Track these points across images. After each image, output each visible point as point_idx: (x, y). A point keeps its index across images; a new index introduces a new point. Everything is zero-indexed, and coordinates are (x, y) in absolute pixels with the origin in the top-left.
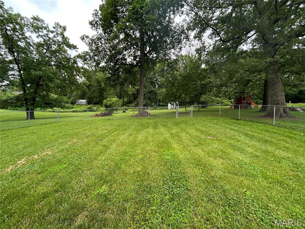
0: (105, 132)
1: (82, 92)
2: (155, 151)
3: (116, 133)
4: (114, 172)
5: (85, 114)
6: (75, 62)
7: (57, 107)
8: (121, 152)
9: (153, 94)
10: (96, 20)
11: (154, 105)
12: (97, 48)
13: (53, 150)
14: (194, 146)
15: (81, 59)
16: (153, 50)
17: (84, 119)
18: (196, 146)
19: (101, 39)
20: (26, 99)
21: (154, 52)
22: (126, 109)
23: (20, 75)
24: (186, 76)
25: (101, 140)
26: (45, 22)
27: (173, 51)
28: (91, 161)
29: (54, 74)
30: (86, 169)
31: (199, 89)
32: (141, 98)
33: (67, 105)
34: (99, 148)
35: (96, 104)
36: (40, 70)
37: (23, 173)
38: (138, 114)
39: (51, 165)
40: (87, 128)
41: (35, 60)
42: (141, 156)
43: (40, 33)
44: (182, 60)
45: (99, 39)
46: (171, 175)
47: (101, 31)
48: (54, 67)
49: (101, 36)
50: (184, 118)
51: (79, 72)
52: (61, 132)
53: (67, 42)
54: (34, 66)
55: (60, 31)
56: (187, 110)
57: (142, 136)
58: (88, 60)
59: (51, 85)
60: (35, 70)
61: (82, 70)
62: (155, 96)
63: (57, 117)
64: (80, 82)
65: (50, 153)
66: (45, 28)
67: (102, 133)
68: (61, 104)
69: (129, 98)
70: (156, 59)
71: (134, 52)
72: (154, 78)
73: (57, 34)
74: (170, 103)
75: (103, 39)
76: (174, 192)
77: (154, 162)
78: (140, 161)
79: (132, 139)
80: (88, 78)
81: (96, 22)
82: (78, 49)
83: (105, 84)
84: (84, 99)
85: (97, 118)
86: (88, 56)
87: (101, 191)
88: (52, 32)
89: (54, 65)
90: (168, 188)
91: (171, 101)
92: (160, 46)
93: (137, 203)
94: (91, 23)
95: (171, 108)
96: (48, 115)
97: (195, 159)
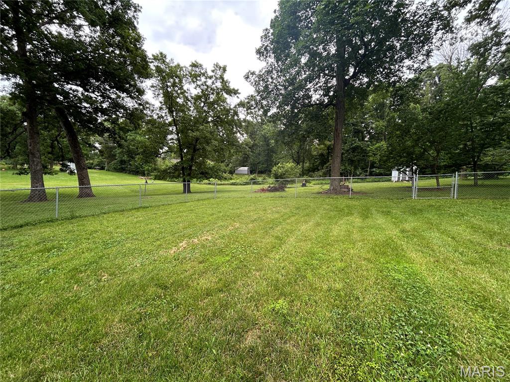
0: (277, 216)
1: (244, 156)
2: (369, 260)
3: (293, 219)
4: (296, 282)
5: (247, 188)
6: (236, 113)
7: (213, 178)
8: (304, 251)
9: (358, 153)
10: (266, 45)
11: (361, 173)
12: (266, 87)
13: (213, 234)
14: (466, 263)
15: (244, 108)
16: (361, 71)
17: (246, 196)
18: (473, 264)
19: (272, 72)
20: (183, 169)
21: (364, 75)
22: (306, 181)
23: (178, 140)
24: (440, 112)
25: (271, 228)
26: (204, 67)
27: (407, 62)
28: (259, 257)
29: (211, 133)
30: (254, 268)
31: (477, 137)
32: (336, 162)
33: (225, 175)
34: (269, 240)
35: (261, 172)
36: (197, 130)
37: (185, 258)
38: (329, 190)
39: (212, 254)
40: (252, 208)
41: (192, 118)
42: (340, 265)
43: (199, 83)
44: (431, 77)
45: (269, 72)
46: (408, 312)
47: (272, 60)
48: (211, 124)
49: (272, 67)
50: (433, 201)
51: (241, 126)
52: (220, 212)
53: (227, 87)
54: (191, 126)
55: (219, 74)
56: (440, 184)
57: (339, 228)
58: (253, 108)
59: (209, 148)
60: (192, 130)
61: (243, 124)
62: (364, 156)
63: (214, 192)
64: (241, 142)
65: (210, 238)
66: (204, 75)
67: (272, 218)
68: (218, 173)
69: (312, 161)
70: (368, 87)
71: (326, 82)
72: (362, 123)
73: (217, 78)
74: (398, 170)
75: (274, 72)
76: (419, 349)
77: (367, 279)
78: (339, 272)
79: (321, 233)
80: (252, 135)
81: (266, 49)
82: (240, 93)
83: (277, 141)
84: (245, 166)
85: (263, 194)
86: (253, 102)
87: (278, 306)
88: (211, 78)
89: (212, 121)
90: (402, 337)
91: (400, 165)
92: (379, 59)
93: (337, 344)
94: (259, 52)
95: (399, 178)
96: (204, 189)
97: (472, 293)
